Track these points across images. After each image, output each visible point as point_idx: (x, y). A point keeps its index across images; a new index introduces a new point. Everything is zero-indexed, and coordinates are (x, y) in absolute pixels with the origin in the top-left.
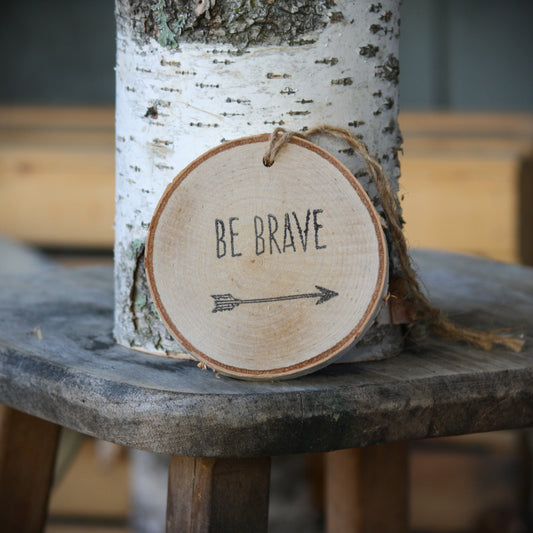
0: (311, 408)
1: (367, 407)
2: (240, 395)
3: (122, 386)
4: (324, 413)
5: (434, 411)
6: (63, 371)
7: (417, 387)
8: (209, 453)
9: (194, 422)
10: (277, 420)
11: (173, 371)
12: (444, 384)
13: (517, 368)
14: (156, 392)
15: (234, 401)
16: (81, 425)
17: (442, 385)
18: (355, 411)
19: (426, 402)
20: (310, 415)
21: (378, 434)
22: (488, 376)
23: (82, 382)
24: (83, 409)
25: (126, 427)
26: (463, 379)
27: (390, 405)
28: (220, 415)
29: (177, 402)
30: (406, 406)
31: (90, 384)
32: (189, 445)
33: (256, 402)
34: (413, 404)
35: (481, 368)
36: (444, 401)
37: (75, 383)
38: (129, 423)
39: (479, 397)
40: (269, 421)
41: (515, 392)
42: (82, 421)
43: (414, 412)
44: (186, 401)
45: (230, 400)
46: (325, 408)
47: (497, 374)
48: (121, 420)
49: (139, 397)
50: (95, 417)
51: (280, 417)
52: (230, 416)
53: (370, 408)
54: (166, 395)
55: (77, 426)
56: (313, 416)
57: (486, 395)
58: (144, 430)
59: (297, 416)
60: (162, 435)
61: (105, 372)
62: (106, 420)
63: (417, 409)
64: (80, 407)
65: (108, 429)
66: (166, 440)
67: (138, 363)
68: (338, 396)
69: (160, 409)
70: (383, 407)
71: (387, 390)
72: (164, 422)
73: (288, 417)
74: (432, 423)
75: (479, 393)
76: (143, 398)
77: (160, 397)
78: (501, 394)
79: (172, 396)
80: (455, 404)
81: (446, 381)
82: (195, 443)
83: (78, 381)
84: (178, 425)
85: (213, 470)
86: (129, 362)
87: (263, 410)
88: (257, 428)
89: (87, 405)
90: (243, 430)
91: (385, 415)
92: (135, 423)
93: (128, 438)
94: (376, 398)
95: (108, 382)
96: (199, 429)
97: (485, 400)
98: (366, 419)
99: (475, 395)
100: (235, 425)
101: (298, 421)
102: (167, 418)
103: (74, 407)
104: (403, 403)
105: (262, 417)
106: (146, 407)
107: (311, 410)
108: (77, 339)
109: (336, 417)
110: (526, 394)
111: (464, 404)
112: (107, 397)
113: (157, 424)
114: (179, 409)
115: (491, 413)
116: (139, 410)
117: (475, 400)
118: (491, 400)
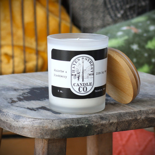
0: (78, 123)
1: (96, 122)
2: (56, 119)
3: (19, 116)
4: (83, 125)
5: (118, 124)
6: (1, 110)
7: (112, 116)
8: (46, 137)
9: (41, 128)
10: (67, 127)
11: (35, 110)
12: (121, 115)
13: (144, 109)
14: (29, 118)
15: (54, 121)
16: (6, 128)
17: (120, 115)
18: (92, 124)
19: (115, 121)
20: (78, 125)
21: (100, 131)
22: (135, 112)
23: (6, 114)
24: (7, 123)
25: (20, 129)
26: (127, 113)
27: (104, 122)
28: (50, 126)
29: (36, 122)
30: (109, 122)
31: (9, 115)
32: (39, 135)
33: (61, 121)
34: (111, 121)
35: (132, 109)
36: (121, 120)
37: (4, 115)
38: (21, 128)
39: (132, 119)
40: (65, 127)
41: (143, 117)
42: (7, 126)
43: (111, 124)
44: (39, 121)
45: (53, 121)
46: (83, 123)
47: (138, 111)
48: (18, 127)
49: (24, 120)
50: (10, 125)
51: (69, 126)
52: (53, 126)
53: (97, 123)
54: (32, 119)
55: (5, 128)
56: (79, 126)
57: (134, 118)
58: (26, 130)
59: (74, 126)
60: (31, 132)
61: (14, 111)
62: (14, 126)
63: (112, 123)
64: (6, 122)
65: (14, 129)
66: (32, 133)
67: (25, 108)
68: (87, 119)
69: (31, 123)
70: (101, 122)
71: (103, 117)
72: (32, 128)
73: (71, 126)
74: (117, 127)
75: (132, 117)
76: (25, 120)
77: (30, 120)
78: (139, 118)
79: (34, 120)
80: (124, 121)
81: (122, 114)
82: (42, 134)
83: (5, 114)
84: (36, 129)
85: (48, 142)
86: (22, 107)
87: (63, 124)
88: (61, 130)
89: (8, 122)
90: (57, 130)
91: (102, 125)
92: (23, 128)
93: (21, 132)
94: (99, 120)
95: (14, 115)
96: (43, 130)
97: (134, 120)
98: (96, 126)
99: (130, 118)
100: (54, 129)
101: (74, 127)
102: (33, 126)
103: (4, 122)
104: (108, 121)
105: (63, 126)
106: (26, 123)
107: (78, 124)
108: (7, 100)
109: (87, 126)
110: (147, 118)
111: (127, 121)
112: (14, 120)
113: (29, 128)
114: (36, 123)
115: (136, 124)
116: (24, 124)
117: (131, 120)
118: (136, 120)
